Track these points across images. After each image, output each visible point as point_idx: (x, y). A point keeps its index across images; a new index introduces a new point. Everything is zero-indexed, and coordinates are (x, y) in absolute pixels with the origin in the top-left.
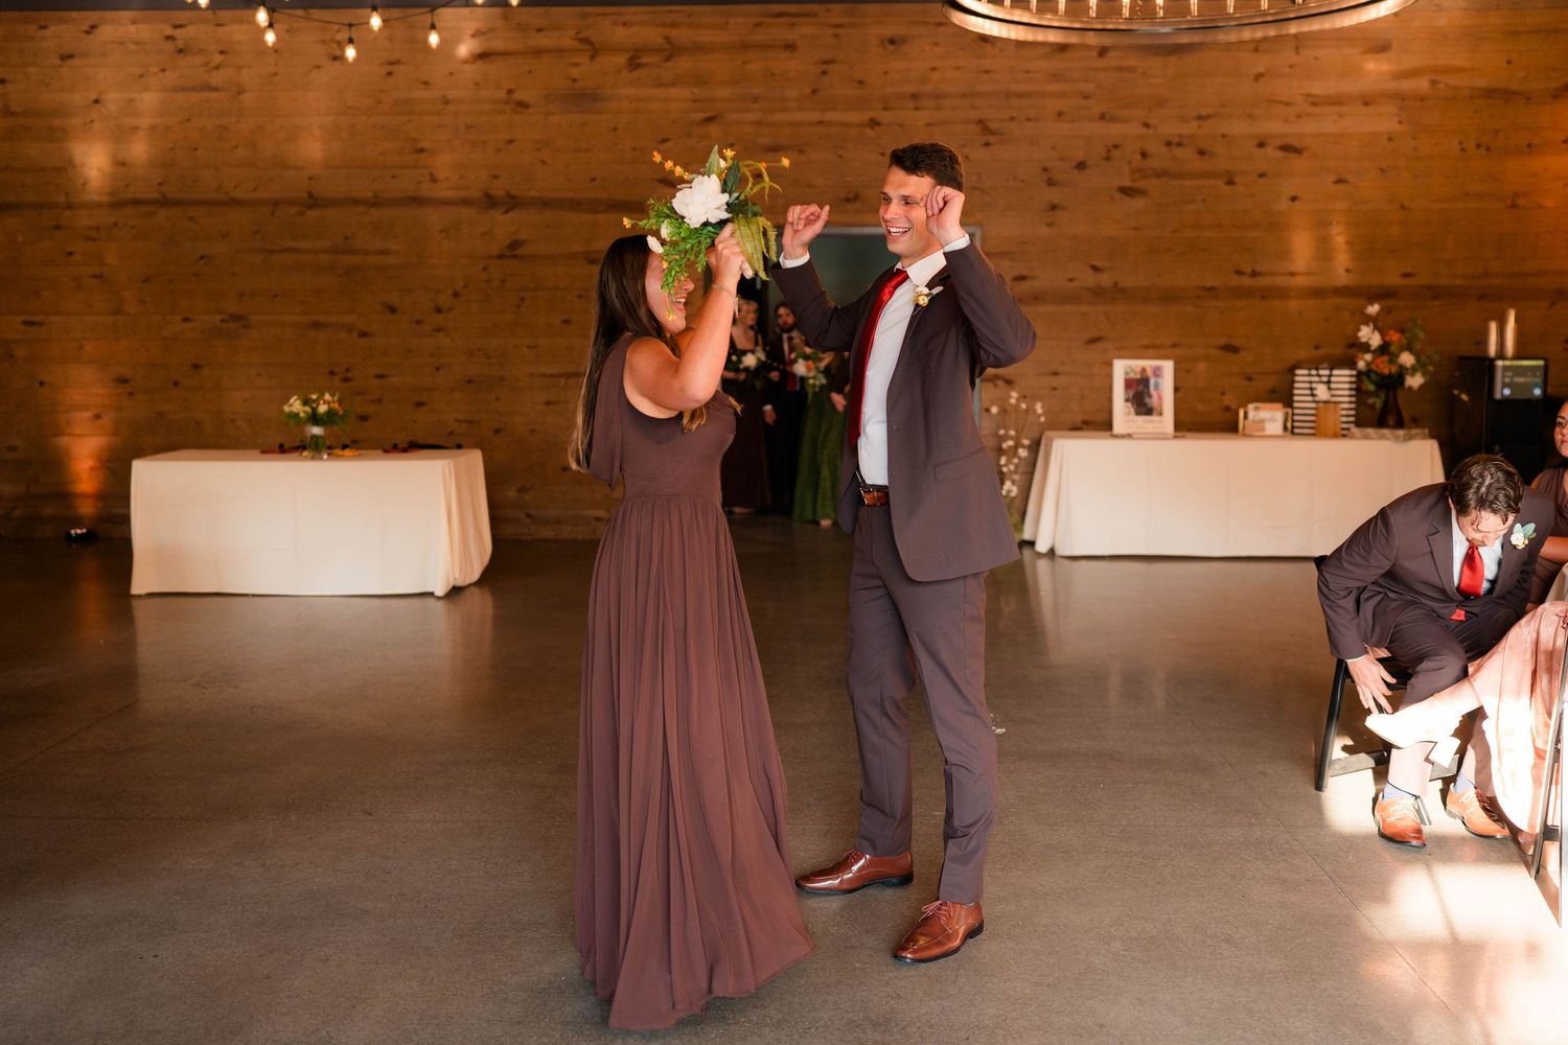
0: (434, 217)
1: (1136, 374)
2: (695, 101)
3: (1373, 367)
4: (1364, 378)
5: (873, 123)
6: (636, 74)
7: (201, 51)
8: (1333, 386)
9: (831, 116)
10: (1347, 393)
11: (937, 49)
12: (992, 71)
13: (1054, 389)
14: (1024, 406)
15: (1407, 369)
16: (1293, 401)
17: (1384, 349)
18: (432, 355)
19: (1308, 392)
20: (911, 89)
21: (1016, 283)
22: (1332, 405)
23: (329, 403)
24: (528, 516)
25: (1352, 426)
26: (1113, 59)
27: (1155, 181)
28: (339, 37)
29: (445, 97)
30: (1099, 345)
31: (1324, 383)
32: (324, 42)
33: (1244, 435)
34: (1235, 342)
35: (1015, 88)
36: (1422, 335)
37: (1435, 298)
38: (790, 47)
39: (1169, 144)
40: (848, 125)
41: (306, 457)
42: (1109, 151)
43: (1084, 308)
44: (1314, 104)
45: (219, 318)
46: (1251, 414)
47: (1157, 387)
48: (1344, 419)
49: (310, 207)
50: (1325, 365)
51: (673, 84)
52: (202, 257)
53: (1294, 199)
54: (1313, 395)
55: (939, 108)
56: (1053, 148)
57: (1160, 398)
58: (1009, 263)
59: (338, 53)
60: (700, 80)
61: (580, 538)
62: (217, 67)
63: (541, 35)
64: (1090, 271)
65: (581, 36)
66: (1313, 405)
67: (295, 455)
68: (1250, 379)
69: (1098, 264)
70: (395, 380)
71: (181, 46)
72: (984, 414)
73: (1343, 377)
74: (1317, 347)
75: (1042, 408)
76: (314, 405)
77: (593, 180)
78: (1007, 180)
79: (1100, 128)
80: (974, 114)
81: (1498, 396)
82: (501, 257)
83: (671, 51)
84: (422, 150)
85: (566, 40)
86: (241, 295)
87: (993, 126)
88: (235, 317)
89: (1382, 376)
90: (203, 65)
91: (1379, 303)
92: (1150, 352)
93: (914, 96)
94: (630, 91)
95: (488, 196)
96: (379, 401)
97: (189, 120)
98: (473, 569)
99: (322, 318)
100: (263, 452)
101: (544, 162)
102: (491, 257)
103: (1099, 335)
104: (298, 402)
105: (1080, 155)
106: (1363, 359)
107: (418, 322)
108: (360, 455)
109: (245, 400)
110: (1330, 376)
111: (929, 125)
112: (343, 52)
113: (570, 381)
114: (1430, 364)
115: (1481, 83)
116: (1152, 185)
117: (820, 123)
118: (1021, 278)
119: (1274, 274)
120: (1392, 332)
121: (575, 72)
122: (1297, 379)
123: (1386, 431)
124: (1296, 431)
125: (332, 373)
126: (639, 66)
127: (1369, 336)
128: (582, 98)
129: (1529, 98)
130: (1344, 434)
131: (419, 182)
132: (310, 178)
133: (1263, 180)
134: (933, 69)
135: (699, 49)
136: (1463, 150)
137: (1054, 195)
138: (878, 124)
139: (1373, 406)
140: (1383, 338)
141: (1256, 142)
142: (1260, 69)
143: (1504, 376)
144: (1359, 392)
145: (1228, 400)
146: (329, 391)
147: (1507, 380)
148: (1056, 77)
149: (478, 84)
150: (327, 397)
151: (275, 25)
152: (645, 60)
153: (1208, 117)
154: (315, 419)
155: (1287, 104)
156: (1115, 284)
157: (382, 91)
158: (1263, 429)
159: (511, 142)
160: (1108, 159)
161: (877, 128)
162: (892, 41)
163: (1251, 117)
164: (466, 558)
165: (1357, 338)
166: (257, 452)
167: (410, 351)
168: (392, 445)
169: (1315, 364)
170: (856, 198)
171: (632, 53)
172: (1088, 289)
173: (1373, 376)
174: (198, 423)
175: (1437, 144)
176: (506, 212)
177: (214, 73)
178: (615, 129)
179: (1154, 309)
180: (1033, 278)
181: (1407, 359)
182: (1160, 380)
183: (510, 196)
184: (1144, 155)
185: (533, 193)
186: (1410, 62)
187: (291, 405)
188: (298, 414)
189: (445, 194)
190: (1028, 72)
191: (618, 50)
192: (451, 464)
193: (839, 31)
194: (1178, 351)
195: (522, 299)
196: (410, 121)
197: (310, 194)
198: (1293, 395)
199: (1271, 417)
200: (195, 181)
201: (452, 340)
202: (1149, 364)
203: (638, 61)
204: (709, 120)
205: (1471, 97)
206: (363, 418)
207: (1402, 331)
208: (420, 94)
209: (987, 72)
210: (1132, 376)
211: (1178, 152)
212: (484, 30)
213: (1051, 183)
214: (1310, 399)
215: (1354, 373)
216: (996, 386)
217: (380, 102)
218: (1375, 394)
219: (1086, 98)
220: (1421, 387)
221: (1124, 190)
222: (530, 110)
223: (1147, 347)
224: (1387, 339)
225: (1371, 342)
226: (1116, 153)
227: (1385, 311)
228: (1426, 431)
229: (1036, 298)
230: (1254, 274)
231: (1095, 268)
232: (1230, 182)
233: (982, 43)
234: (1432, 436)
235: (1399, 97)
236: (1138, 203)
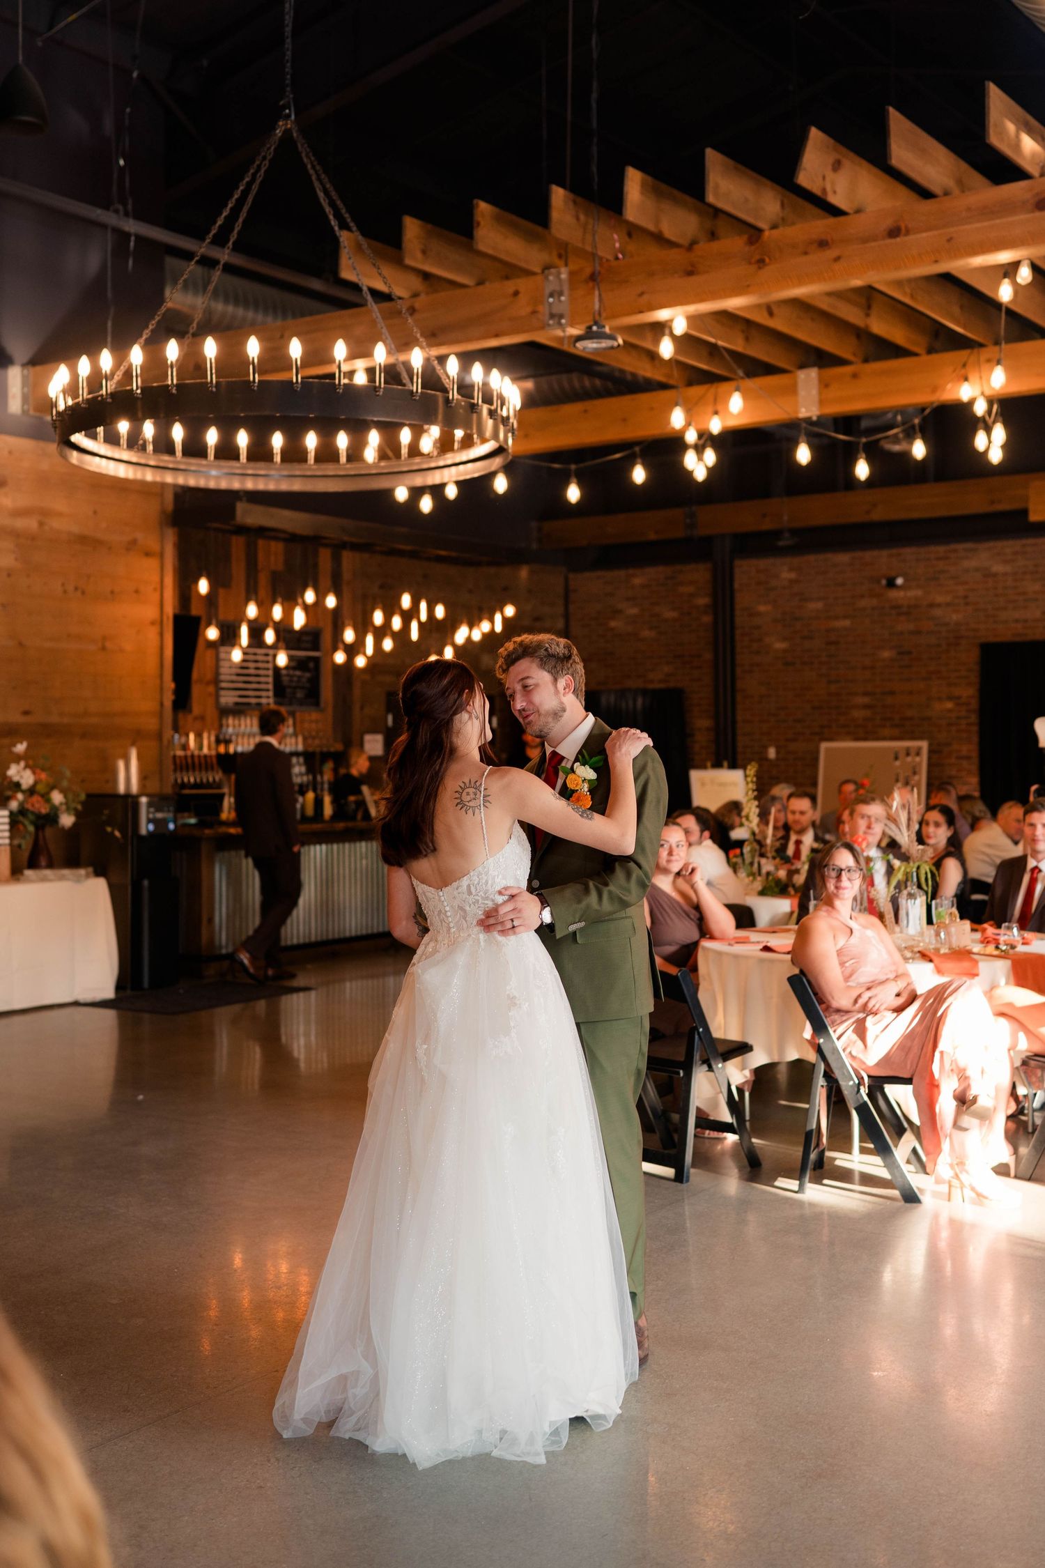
3: (28, 806)
4: (20, 818)
15: (58, 808)
17: (35, 788)
81: (141, 831)
89: (39, 815)
91: (27, 742)
106: (15, 798)
114: (79, 803)
115: (75, 529)
120: (40, 769)
127: (21, 774)
129: (110, 548)
136: (64, 592)
140: (34, 777)
143: (148, 813)
147: (151, 816)
173: (27, 814)
181: (57, 798)
186: (22, 501)
205: (69, 541)
215: (8, 812)
220: (73, 826)
224: (37, 777)
225: (23, 781)
234: (100, 874)
235: (14, 534)
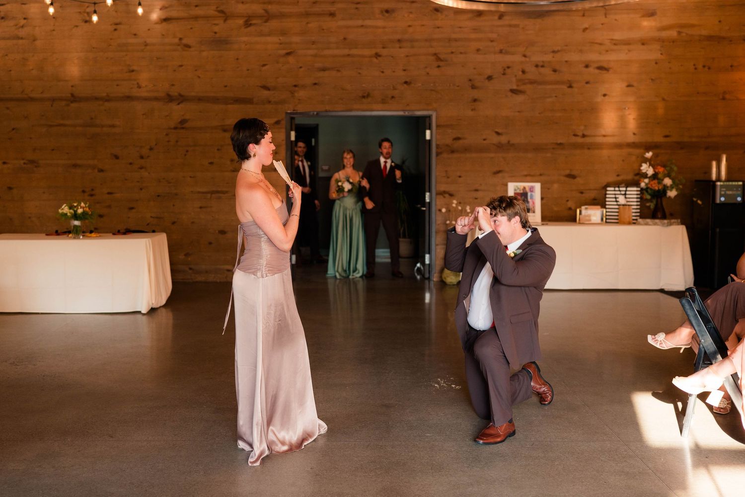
0: (139, 107)
1: (520, 190)
2: (281, 44)
3: (649, 186)
4: (645, 192)
5: (377, 55)
6: (249, 29)
7: (14, 18)
8: (627, 196)
9: (354, 52)
10: (635, 200)
11: (411, 16)
12: (441, 27)
13: (476, 199)
14: (460, 208)
15: (668, 187)
16: (606, 205)
17: (655, 176)
18: (138, 182)
19: (614, 200)
20: (398, 37)
21: (455, 141)
22: (627, 207)
23: (83, 208)
24: (190, 269)
25: (638, 218)
26: (507, 20)
27: (529, 86)
28: (88, 10)
29: (145, 42)
30: (500, 175)
31: (623, 195)
32: (80, 12)
33: (580, 223)
34: (574, 173)
35: (454, 36)
36: (675, 168)
37: (682, 148)
38: (332, 15)
39: (537, 66)
40: (363, 56)
41: (71, 237)
42: (505, 70)
43: (492, 155)
44: (615, 44)
45: (22, 162)
46: (584, 212)
47: (532, 197)
48: (634, 214)
49: (72, 102)
50: (623, 185)
51: (269, 35)
52: (13, 129)
53: (605, 95)
54: (616, 201)
55: (413, 47)
56: (475, 69)
57: (534, 203)
58: (451, 131)
59: (88, 19)
60: (283, 33)
61: (218, 281)
62: (22, 27)
63: (197, 8)
64: (495, 135)
65: (219, 9)
66: (617, 207)
67: (65, 236)
68: (582, 193)
69: (499, 131)
70: (118, 195)
71: (3, 16)
72: (438, 212)
73: (633, 191)
74: (618, 176)
75: (470, 209)
76: (75, 209)
77: (226, 86)
78: (450, 86)
79: (500, 58)
80: (432, 50)
81: (718, 201)
82: (175, 128)
83: (268, 17)
84: (133, 71)
85: (211, 11)
86: (34, 150)
87: (442, 57)
88: (32, 162)
89: (654, 191)
90: (13, 26)
91: (652, 152)
92: (528, 178)
93: (399, 41)
94: (245, 39)
95: (169, 95)
96: (109, 207)
97: (7, 55)
98: (162, 299)
99: (79, 162)
100: (47, 235)
101: (199, 77)
102: (171, 129)
103: (501, 169)
104: (66, 207)
105: (489, 72)
106: (643, 181)
107: (131, 164)
108: (100, 236)
109: (36, 207)
110: (626, 191)
111: (407, 56)
112: (91, 18)
113: (213, 195)
114: (681, 185)
115: (704, 32)
116: (528, 88)
117: (349, 55)
118: (458, 139)
119: (594, 136)
120: (659, 167)
121: (216, 29)
122: (608, 192)
123: (657, 221)
124: (608, 221)
125: (84, 192)
126: (251, 25)
127: (647, 169)
128: (220, 42)
129: (731, 41)
130: (634, 222)
131: (132, 88)
132: (72, 86)
133: (588, 85)
134: (410, 26)
135: (282, 16)
136: (696, 69)
137: (475, 94)
138: (380, 56)
139: (649, 207)
140: (654, 171)
141: (583, 65)
142: (586, 25)
143: (721, 191)
144: (642, 200)
145: (570, 204)
146: (83, 202)
147: (723, 193)
148: (475, 30)
149: (163, 35)
150: (82, 204)
151: (54, 4)
152: (254, 22)
153: (558, 51)
154: (76, 216)
155: (601, 44)
156: (509, 142)
157: (111, 39)
158: (590, 220)
159: (181, 66)
160: (504, 74)
161: (378, 58)
162: (387, 11)
163: (581, 51)
164: (158, 293)
165: (640, 170)
166: (44, 235)
167: (126, 180)
168: (117, 231)
169: (617, 184)
170: (368, 96)
171: (246, 18)
172: (494, 144)
173: (649, 190)
174: (11, 219)
175: (682, 65)
176: (179, 104)
177: (20, 29)
178: (237, 59)
179: (530, 155)
180: (464, 138)
181: (668, 181)
182: (533, 194)
183: (180, 95)
184: (523, 72)
185: (193, 94)
186: (666, 22)
187: (63, 209)
188: (66, 214)
189: (145, 94)
190: (460, 27)
191: (239, 16)
192: (150, 241)
193: (358, 6)
194: (542, 178)
195: (187, 151)
196: (126, 55)
197: (72, 95)
198: (606, 201)
199: (594, 214)
200: (10, 88)
201: (149, 173)
202: (527, 185)
203: (251, 22)
204: (288, 54)
205: (700, 40)
206: (101, 216)
207: (664, 166)
208: (132, 40)
209: (438, 28)
210: (518, 191)
211: (542, 70)
212: (167, 6)
213: (473, 87)
214: (615, 203)
215: (639, 189)
216: (444, 197)
217: (110, 45)
218: (650, 201)
219: (492, 41)
220: (676, 196)
221: (512, 91)
222: (192, 49)
223: (526, 176)
224: (657, 171)
225: (648, 172)
226: (508, 71)
227: (655, 156)
228: (679, 221)
229: (466, 150)
230: (584, 136)
231: (498, 133)
232: (570, 87)
233: (435, 12)
234: (682, 223)
235: (660, 40)
236: (520, 98)
